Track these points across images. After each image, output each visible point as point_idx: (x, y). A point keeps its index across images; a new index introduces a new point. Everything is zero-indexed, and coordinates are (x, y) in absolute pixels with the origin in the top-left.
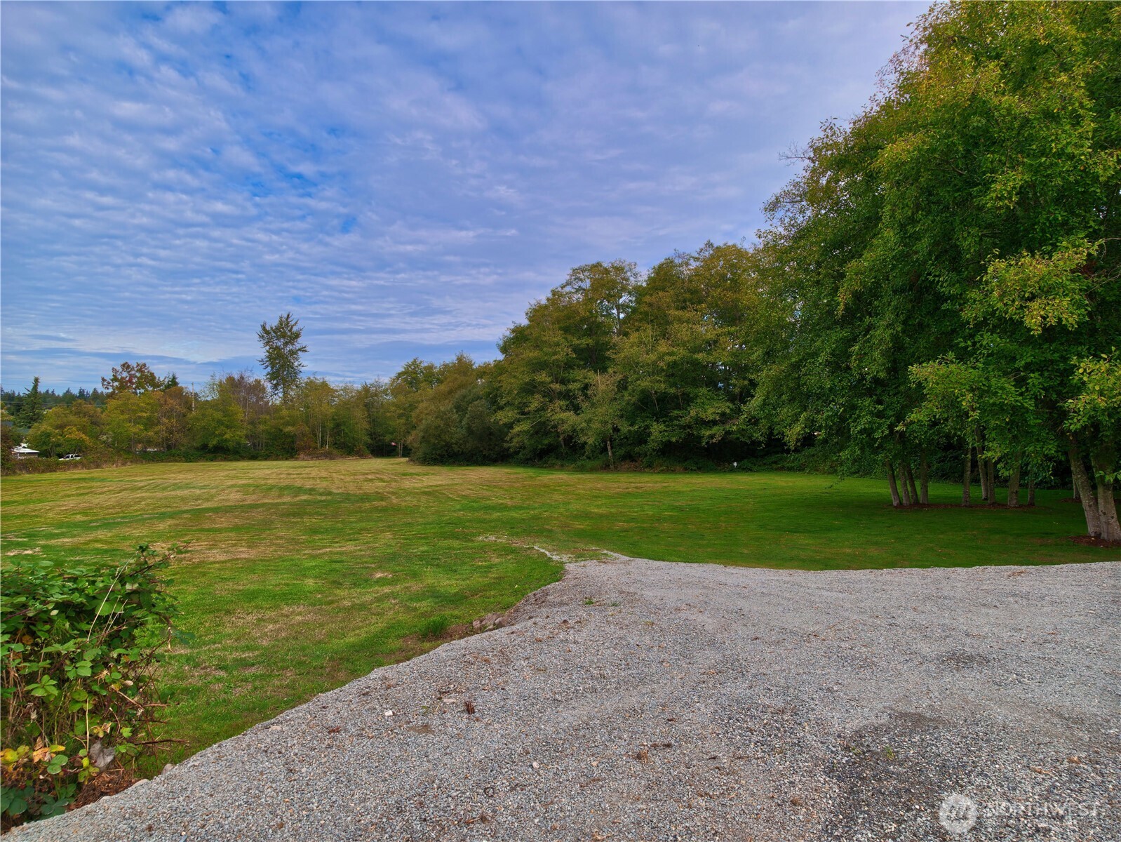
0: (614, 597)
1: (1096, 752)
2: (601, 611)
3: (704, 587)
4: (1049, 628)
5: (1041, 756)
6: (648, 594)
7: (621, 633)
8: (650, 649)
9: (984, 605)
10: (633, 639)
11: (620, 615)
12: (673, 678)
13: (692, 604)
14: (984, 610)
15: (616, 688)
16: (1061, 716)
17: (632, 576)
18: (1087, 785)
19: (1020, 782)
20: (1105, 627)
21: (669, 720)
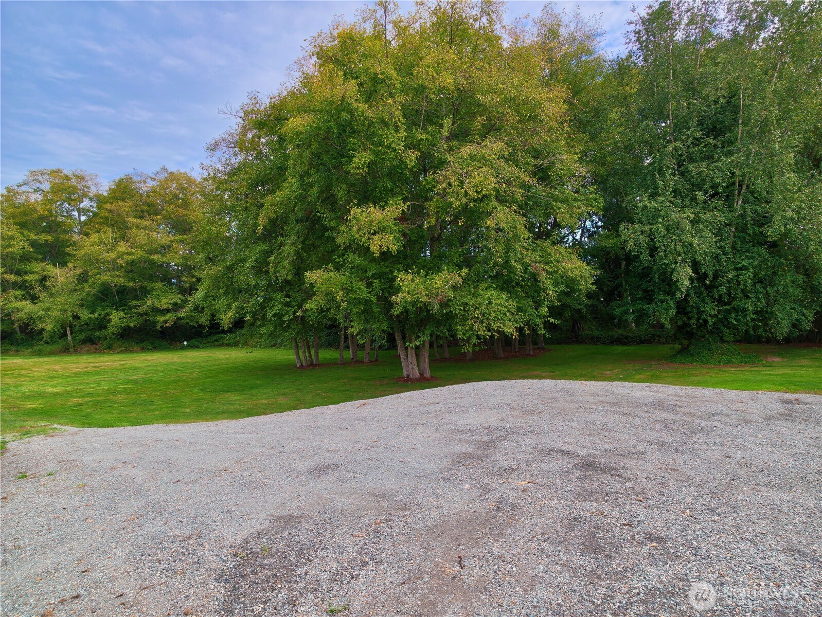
0: (51, 467)
1: (390, 514)
2: (33, 483)
3: (142, 445)
4: (374, 439)
5: (360, 525)
6: (87, 459)
7: (48, 500)
8: (76, 509)
9: (341, 429)
10: (60, 503)
11: (53, 483)
12: (95, 531)
13: (127, 461)
14: (340, 432)
15: (32, 555)
16: (374, 495)
17: (77, 445)
18: (383, 537)
19: (346, 547)
20: (403, 432)
21: (83, 572)
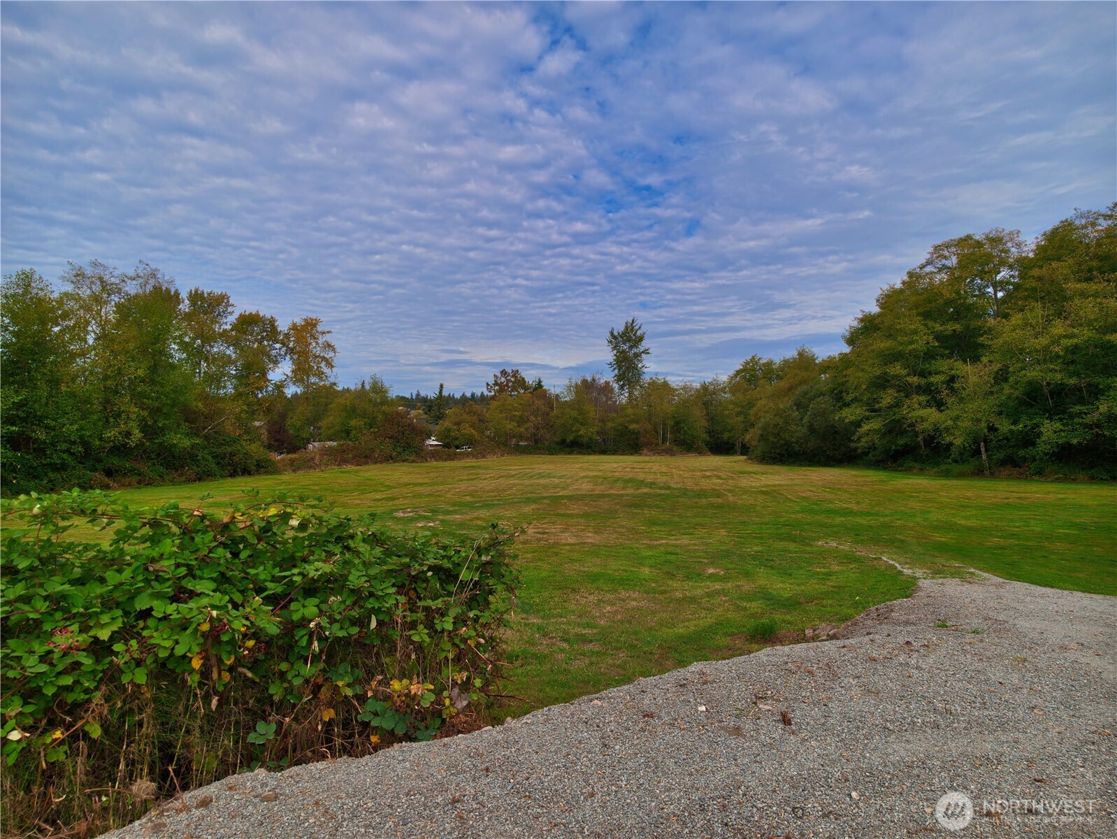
0: (975, 622)
2: (956, 637)
3: (1108, 626)
6: (1023, 624)
7: (979, 666)
8: (1017, 690)
10: (995, 674)
11: (981, 645)
12: (1047, 729)
13: (1086, 644)
15: (965, 728)
17: (1004, 601)
21: (1035, 780)
